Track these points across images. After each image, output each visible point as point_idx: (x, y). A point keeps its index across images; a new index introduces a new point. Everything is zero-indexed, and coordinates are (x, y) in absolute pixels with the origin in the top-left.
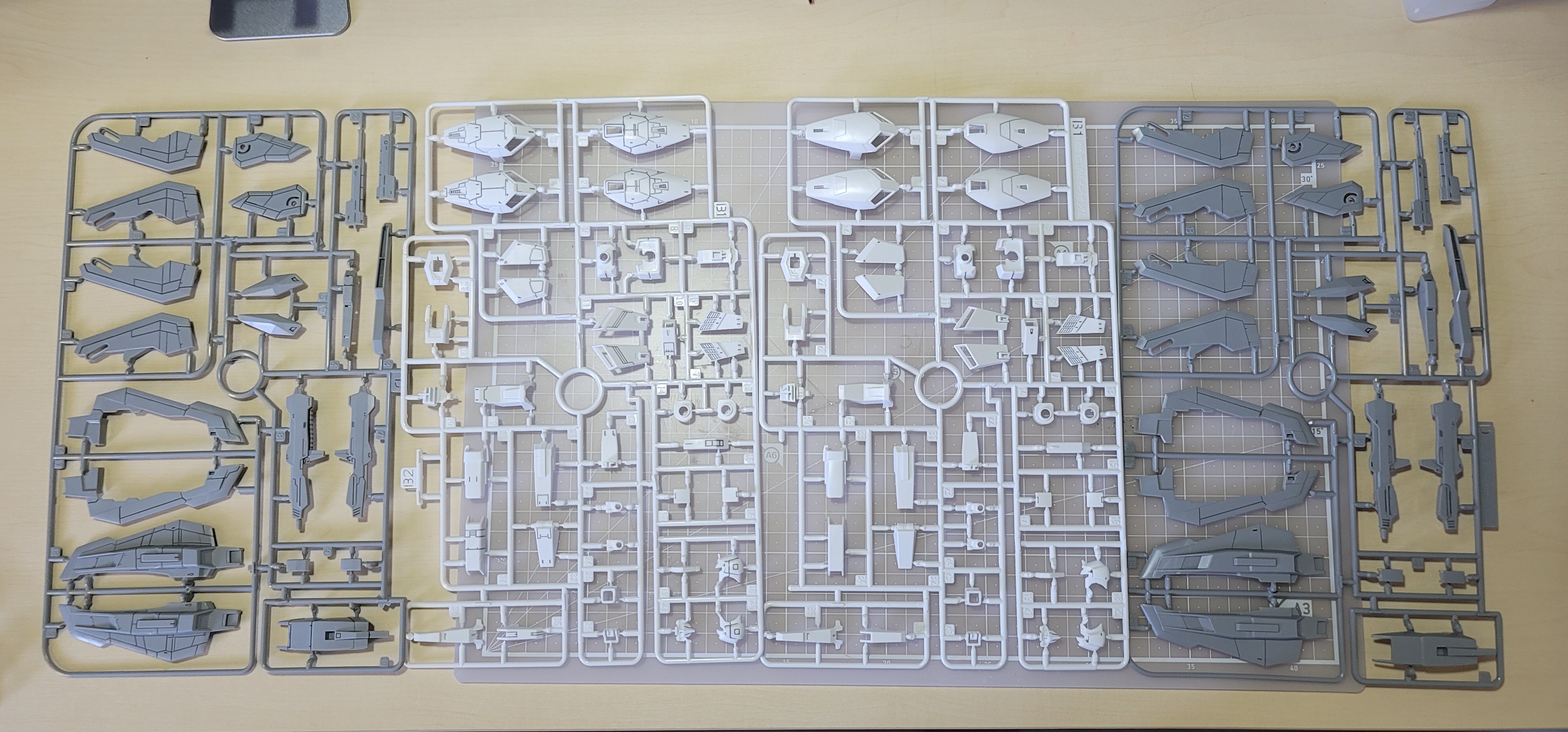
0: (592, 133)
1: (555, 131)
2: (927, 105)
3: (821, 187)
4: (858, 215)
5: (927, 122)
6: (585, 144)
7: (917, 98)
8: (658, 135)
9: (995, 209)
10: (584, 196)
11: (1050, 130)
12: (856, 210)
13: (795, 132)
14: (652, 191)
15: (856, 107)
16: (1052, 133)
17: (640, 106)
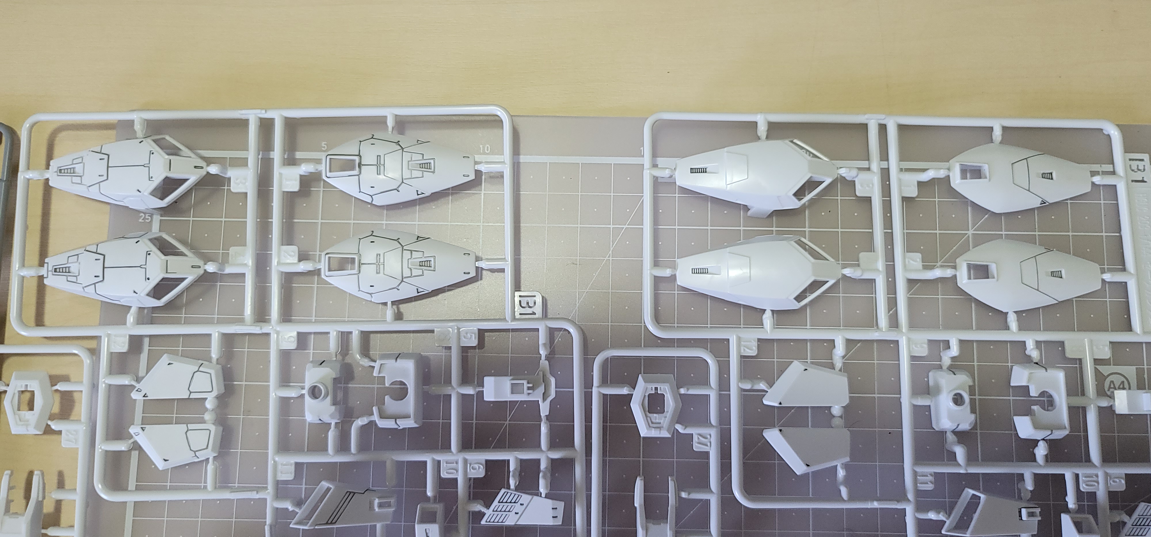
0: (305, 169)
1: (243, 163)
2: (883, 128)
3: (704, 271)
4: (767, 319)
5: (884, 156)
6: (294, 186)
7: (866, 116)
8: (419, 174)
9: (1004, 311)
10: (288, 278)
11: (1094, 173)
12: (764, 311)
13: (657, 173)
14: (407, 273)
15: (762, 129)
16: (1097, 180)
17: (390, 123)
